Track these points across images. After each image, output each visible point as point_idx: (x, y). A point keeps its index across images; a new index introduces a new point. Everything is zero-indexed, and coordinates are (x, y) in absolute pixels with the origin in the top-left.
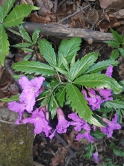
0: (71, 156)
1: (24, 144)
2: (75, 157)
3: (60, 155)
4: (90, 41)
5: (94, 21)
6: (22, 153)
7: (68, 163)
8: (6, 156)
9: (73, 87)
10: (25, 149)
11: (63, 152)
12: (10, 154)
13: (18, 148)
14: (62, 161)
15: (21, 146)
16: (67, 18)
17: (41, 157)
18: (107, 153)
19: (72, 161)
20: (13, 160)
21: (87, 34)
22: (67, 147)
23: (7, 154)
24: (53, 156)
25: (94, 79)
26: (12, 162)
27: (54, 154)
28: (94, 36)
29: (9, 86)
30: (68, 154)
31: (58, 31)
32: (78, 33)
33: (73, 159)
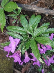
0: (32, 68)
1: (10, 60)
2: (34, 69)
3: (26, 67)
4: (47, 15)
5: (50, 4)
6: (8, 64)
7: (30, 71)
8: (1, 65)
9: (34, 41)
10: (10, 63)
11: (28, 66)
12: (3, 64)
13: (7, 62)
14: (27, 70)
15: (8, 61)
16: (36, 1)
17: (17, 67)
18: (49, 69)
19: (32, 71)
20: (4, 67)
21: (46, 11)
22: (30, 64)
23: (2, 64)
24: (23, 67)
25: (44, 40)
26: (4, 68)
27: (24, 66)
28: (49, 13)
29: (5, 33)
30: (30, 67)
31: (31, 9)
32: (41, 11)
33: (32, 69)
